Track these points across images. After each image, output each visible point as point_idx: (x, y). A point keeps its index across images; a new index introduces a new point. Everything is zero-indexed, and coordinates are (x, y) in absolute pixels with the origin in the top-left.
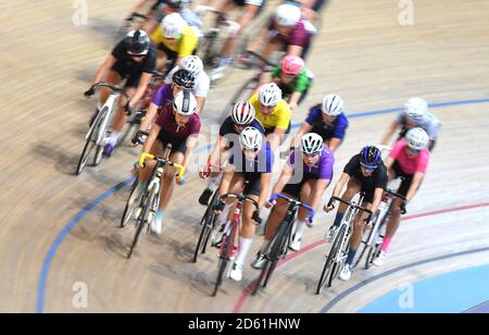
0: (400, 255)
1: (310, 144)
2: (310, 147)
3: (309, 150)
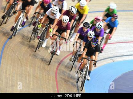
0: (108, 54)
1: (99, 26)
2: (99, 27)
3: (99, 28)
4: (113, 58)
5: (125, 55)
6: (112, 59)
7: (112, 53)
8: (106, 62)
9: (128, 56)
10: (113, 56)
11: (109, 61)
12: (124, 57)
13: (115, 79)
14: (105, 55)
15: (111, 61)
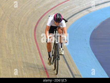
4: (89, 9)
5: (100, 3)
6: (88, 11)
7: (86, 4)
8: (83, 14)
9: (103, 4)
10: (88, 7)
11: (85, 12)
12: (99, 5)
13: (95, 29)
14: (81, 7)
15: (88, 12)
